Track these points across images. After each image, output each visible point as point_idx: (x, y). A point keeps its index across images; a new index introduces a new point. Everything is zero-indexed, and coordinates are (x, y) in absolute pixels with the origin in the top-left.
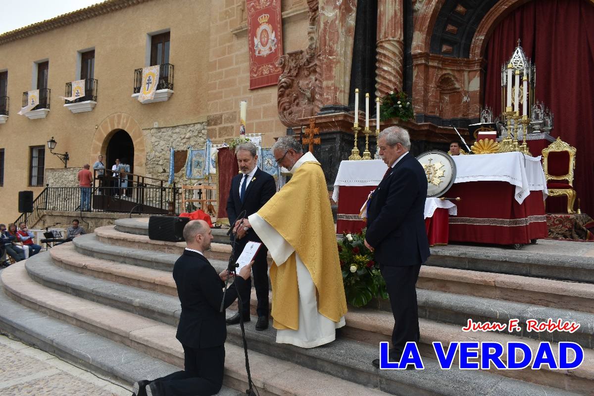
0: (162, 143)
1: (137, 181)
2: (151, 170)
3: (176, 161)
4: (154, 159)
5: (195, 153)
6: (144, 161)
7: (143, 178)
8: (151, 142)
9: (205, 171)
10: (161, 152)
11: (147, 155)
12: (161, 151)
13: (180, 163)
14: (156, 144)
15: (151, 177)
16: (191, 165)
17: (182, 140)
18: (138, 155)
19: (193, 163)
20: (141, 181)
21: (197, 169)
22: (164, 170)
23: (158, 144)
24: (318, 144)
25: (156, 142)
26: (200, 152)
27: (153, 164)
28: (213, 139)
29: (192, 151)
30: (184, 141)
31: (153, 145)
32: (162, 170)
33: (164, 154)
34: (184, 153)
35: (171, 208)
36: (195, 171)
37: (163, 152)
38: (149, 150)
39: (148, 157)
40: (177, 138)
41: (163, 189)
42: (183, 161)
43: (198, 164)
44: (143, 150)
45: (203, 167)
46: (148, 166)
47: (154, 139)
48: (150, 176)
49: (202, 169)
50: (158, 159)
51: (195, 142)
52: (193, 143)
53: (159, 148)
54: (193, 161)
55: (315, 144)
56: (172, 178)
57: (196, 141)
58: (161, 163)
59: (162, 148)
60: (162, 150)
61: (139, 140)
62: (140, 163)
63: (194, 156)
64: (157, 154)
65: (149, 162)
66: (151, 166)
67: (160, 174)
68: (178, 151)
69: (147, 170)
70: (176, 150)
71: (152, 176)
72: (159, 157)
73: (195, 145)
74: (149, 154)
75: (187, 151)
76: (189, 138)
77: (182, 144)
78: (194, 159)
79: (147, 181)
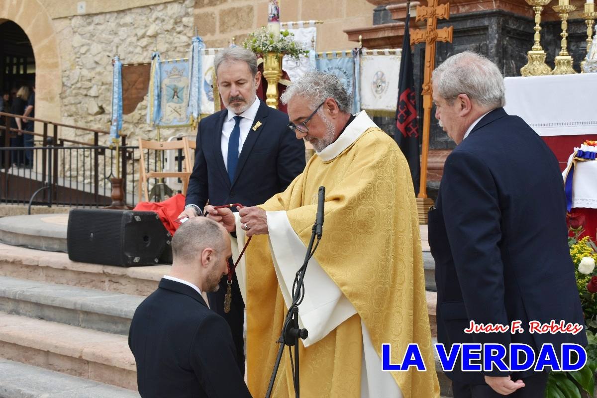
0: (96, 48)
1: (42, 132)
2: (73, 109)
3: (126, 87)
4: (79, 85)
5: (167, 68)
6: (57, 89)
7: (56, 127)
8: (73, 46)
9: (190, 109)
10: (93, 68)
11: (62, 77)
12: (94, 65)
13: (134, 91)
14: (83, 50)
15: (72, 123)
16: (159, 96)
17: (138, 40)
18: (43, 76)
19: (164, 92)
20: (50, 133)
21: (173, 105)
22: (101, 108)
23: (88, 50)
24: (447, 42)
25: (83, 46)
26: (179, 66)
27: (76, 95)
28: (208, 37)
29: (161, 63)
30: (144, 42)
31: (76, 53)
32: (96, 109)
33: (100, 74)
34: (145, 69)
35: (117, 192)
36: (168, 108)
37: (99, 69)
38: (67, 65)
39: (64, 79)
40: (128, 36)
41: (100, 151)
42: (141, 86)
43: (176, 93)
44: (56, 65)
45: (185, 101)
46: (66, 101)
47: (77, 40)
48: (70, 121)
49: (184, 104)
50: (88, 84)
51: (167, 45)
52: (162, 47)
53: (89, 60)
54: (163, 86)
55: (441, 42)
56: (118, 125)
57: (171, 43)
58: (93, 92)
59: (97, 59)
60: (97, 63)
61: (45, 42)
62: (49, 92)
63: (164, 75)
64: (85, 72)
65: (68, 91)
66: (72, 100)
67: (91, 118)
68: (131, 65)
69: (64, 108)
70: (126, 62)
71: (76, 121)
72: (90, 80)
73: (167, 51)
74: (67, 73)
75: (149, 64)
76: (155, 36)
77: (139, 50)
78: (166, 81)
79: (65, 133)
